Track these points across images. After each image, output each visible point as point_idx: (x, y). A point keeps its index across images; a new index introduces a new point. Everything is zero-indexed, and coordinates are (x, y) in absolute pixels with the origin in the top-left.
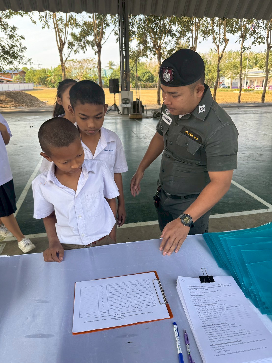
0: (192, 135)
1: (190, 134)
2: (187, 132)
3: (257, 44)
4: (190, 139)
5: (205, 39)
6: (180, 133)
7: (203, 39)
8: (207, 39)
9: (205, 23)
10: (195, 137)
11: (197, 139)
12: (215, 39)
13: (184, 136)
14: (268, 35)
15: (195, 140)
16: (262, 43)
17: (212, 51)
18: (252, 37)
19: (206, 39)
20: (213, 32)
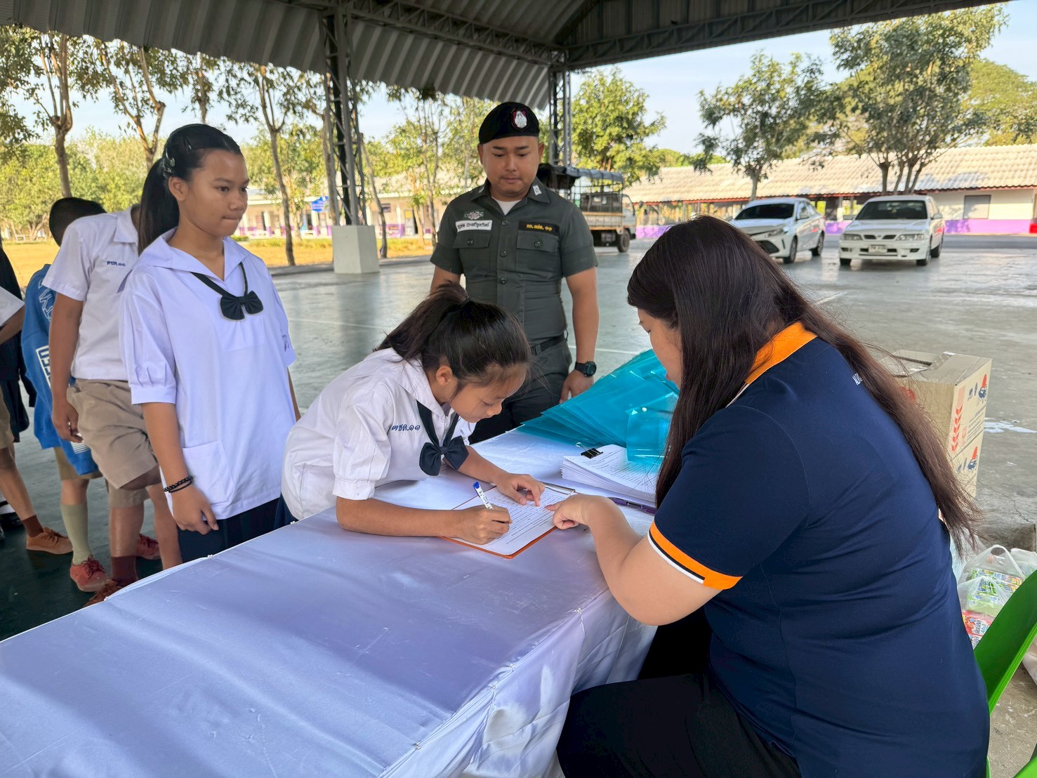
0: (540, 227)
1: (536, 227)
2: (529, 226)
3: (241, 121)
4: (540, 233)
5: (88, 96)
6: (520, 231)
7: (84, 97)
8: (97, 98)
9: (78, 51)
10: (547, 228)
11: (550, 229)
12: (118, 100)
13: (529, 232)
14: (263, 100)
15: (548, 231)
16: (251, 119)
17: (123, 132)
18: (224, 104)
19: (94, 97)
20: (111, 80)
